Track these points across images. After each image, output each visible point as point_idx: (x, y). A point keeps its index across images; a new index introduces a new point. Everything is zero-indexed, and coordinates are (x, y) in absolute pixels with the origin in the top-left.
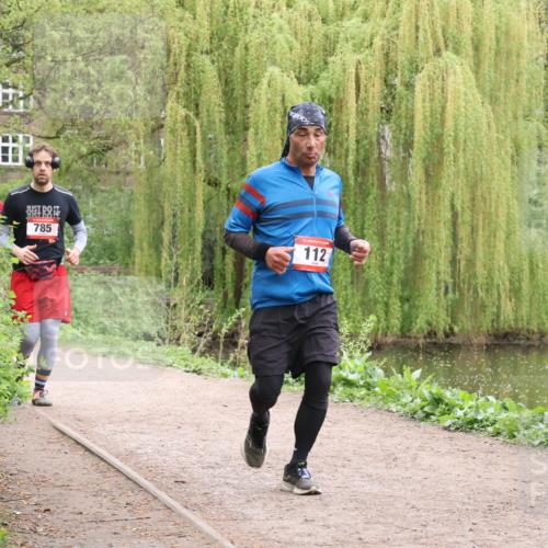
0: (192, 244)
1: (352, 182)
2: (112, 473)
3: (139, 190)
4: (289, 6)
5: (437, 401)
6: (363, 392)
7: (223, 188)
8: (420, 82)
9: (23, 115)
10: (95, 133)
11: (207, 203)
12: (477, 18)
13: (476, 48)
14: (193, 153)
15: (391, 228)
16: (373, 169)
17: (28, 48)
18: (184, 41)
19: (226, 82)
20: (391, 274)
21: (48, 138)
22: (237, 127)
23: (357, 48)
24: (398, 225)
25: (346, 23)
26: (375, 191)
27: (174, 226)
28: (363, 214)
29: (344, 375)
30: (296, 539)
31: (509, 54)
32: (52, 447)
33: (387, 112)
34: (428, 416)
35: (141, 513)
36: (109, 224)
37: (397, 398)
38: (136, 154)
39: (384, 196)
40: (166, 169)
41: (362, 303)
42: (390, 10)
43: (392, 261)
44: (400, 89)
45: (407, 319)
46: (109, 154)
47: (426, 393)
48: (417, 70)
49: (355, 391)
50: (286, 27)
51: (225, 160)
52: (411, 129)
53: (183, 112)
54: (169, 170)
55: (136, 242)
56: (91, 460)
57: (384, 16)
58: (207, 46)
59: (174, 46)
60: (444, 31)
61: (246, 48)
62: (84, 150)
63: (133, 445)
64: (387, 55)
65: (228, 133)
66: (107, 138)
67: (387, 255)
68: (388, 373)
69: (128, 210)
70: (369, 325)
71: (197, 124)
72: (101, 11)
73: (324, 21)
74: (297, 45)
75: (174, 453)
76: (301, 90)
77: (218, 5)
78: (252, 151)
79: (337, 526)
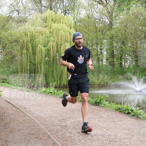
0: (27, 72)
1: (52, 62)
2: (15, 107)
3: (19, 63)
4: (42, 35)
6: (54, 94)
7: (32, 63)
8: (62, 47)
9: (1, 52)
10: (12, 55)
11: (30, 65)
13: (70, 42)
14: (28, 58)
15: (58, 69)
16: (55, 60)
17: (2, 42)
18: (26, 41)
19: (32, 47)
20: (58, 76)
21: (5, 55)
22: (34, 54)
23: (52, 42)
24: (59, 69)
25: (51, 38)
26: (55, 63)
27: (24, 69)
28: (54, 67)
29: (50, 91)
30: (43, 116)
32: (5, 103)
33: (57, 52)
35: (19, 113)
36: (14, 69)
37: (59, 95)
38: (18, 58)
39: (57, 64)
40: (23, 60)
41: (54, 81)
42: (57, 36)
43: (58, 74)
44: (59, 48)
45: (60, 83)
46: (14, 58)
48: (62, 45)
49: (52, 94)
50: (42, 39)
51: (32, 59)
52: (61, 54)
53: (26, 51)
54: (24, 60)
55: (19, 71)
56: (11, 105)
58: (29, 41)
59: (24, 41)
60: (65, 40)
61: (36, 42)
62: (10, 57)
63: (18, 103)
64: (57, 43)
66: (14, 55)
67: (57, 73)
68: (57, 91)
69: (17, 66)
70: (54, 84)
71: (28, 53)
72: (13, 36)
73: (47, 38)
74: (43, 41)
75: (24, 104)
76: (44, 48)
77: (31, 35)
78: (37, 57)
79: (49, 114)
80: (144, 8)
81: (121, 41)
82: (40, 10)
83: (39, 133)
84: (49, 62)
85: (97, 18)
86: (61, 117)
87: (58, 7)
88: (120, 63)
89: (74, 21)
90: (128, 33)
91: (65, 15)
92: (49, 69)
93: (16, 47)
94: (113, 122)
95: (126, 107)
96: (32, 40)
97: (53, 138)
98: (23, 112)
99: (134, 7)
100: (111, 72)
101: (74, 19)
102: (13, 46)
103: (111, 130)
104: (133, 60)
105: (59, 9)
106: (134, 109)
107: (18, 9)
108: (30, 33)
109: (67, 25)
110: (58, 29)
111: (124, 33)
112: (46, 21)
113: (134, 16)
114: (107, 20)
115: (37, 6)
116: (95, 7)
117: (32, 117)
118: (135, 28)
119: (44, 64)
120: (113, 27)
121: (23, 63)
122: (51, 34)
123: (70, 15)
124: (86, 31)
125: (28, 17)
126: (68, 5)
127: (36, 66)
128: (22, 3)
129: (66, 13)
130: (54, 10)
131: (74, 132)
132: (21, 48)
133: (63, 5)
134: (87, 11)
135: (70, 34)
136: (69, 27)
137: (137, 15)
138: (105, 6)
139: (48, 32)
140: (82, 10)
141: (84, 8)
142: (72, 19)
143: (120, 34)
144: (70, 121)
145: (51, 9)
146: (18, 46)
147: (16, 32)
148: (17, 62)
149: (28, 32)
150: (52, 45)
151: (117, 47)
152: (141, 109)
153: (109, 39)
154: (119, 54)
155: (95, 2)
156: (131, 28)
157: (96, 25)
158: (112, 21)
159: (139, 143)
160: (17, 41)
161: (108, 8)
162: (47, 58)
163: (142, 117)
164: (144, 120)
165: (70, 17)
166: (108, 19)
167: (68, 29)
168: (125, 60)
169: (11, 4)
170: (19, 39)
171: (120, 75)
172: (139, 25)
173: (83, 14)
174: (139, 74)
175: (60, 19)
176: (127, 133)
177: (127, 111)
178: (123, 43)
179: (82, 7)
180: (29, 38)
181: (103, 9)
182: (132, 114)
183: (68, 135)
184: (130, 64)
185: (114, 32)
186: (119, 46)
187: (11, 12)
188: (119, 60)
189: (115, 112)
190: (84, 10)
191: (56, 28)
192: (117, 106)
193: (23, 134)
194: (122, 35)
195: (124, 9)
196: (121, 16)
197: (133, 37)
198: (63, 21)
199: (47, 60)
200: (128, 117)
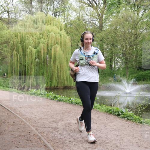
0: (18, 73)
1: (42, 64)
2: (5, 109)
3: (9, 65)
4: (32, 37)
5: (55, 97)
7: (22, 64)
8: (52, 49)
10: (2, 56)
11: (20, 67)
12: (61, 39)
13: (61, 44)
14: (18, 59)
15: (48, 71)
16: (46, 62)
19: (23, 48)
20: (48, 78)
22: (24, 55)
23: (43, 43)
24: (49, 70)
25: (41, 40)
26: (46, 65)
27: (15, 70)
28: (44, 69)
29: (41, 93)
30: (34, 118)
31: (66, 45)
33: (48, 53)
34: (54, 99)
35: (9, 115)
36: (4, 70)
37: (49, 97)
38: (8, 59)
43: (49, 76)
44: (49, 50)
45: (51, 85)
46: (4, 59)
47: (53, 96)
48: (52, 47)
49: (43, 96)
50: (32, 40)
51: (23, 60)
52: (51, 56)
53: (16, 53)
54: (14, 62)
55: (9, 73)
57: (47, 39)
58: (20, 43)
59: (15, 43)
60: (56, 41)
61: (26, 43)
63: (8, 104)
64: (47, 45)
65: (23, 56)
66: (4, 57)
68: (48, 93)
69: (7, 68)
71: (18, 55)
72: (3, 37)
73: (38, 39)
74: (34, 43)
75: (15, 105)
76: (34, 50)
77: (22, 37)
78: (27, 59)
79: (40, 116)
80: (133, 11)
81: (111, 44)
82: (30, 12)
83: (30, 135)
84: (39, 64)
85: (87, 20)
86: (51, 119)
87: (48, 9)
88: (110, 65)
89: (64, 23)
90: (118, 36)
91: (55, 17)
92: (39, 70)
93: (6, 48)
94: (104, 123)
95: (116, 108)
96: (22, 41)
97: (44, 140)
98: (13, 114)
99: (123, 10)
100: (102, 74)
101: (64, 21)
102: (3, 47)
103: (102, 132)
104: (123, 62)
105: (49, 11)
106: (124, 110)
107: (8, 10)
108: (20, 35)
109: (57, 27)
110: (48, 30)
111: (113, 36)
112: (36, 22)
113: (124, 19)
114: (97, 23)
115: (28, 8)
116: (85, 9)
117: (23, 119)
118: (124, 30)
119: (34, 66)
120: (103, 30)
121: (13, 64)
122: (41, 36)
123: (60, 17)
124: (77, 33)
125: (18, 18)
126: (59, 7)
127: (27, 67)
128: (13, 5)
129: (56, 15)
130: (44, 12)
131: (64, 134)
132: (11, 49)
133: (54, 7)
134: (78, 14)
135: (60, 35)
136: (60, 29)
137: (126, 18)
138: (95, 9)
139: (38, 33)
140: (73, 12)
141: (75, 10)
142: (62, 20)
143: (110, 37)
144: (61, 123)
145: (42, 11)
146: (8, 47)
147: (6, 33)
148: (8, 63)
149: (19, 34)
150: (42, 47)
151: (108, 49)
152: (131, 111)
153: (99, 41)
154: (109, 56)
155: (85, 5)
156: (121, 30)
157: (86, 27)
158: (102, 23)
159: (129, 144)
160: (7, 42)
161: (98, 11)
162: (37, 60)
163: (132, 119)
164: (134, 121)
165: (60, 19)
166: (98, 21)
167: (59, 31)
168: (114, 62)
169: (1, 6)
170: (9, 41)
171: (110, 77)
172: (129, 28)
173: (73, 16)
174: (129, 76)
175: (51, 21)
176: (118, 134)
177: (117, 112)
178: (113, 45)
179: (72, 9)
180: (19, 39)
181: (93, 11)
182: (122, 116)
183: (59, 136)
184: (120, 66)
185: (104, 35)
186: (109, 48)
187: (1, 13)
188: (109, 62)
189: (105, 114)
190: (74, 12)
191: (46, 30)
192: (107, 107)
193: (13, 136)
194: (112, 37)
195: (113, 12)
196: (111, 19)
197: (123, 40)
198: (53, 23)
199: (37, 62)
200: (118, 119)
